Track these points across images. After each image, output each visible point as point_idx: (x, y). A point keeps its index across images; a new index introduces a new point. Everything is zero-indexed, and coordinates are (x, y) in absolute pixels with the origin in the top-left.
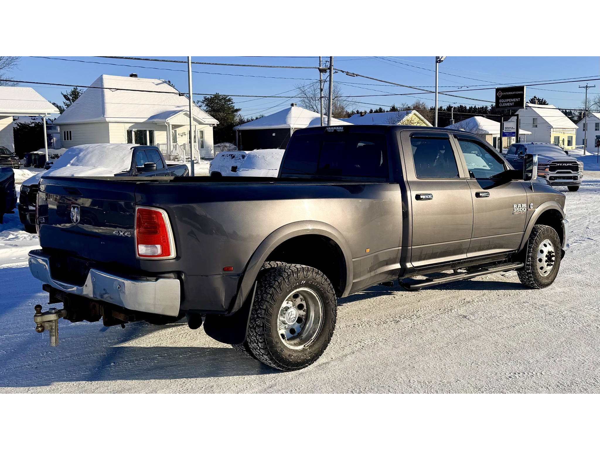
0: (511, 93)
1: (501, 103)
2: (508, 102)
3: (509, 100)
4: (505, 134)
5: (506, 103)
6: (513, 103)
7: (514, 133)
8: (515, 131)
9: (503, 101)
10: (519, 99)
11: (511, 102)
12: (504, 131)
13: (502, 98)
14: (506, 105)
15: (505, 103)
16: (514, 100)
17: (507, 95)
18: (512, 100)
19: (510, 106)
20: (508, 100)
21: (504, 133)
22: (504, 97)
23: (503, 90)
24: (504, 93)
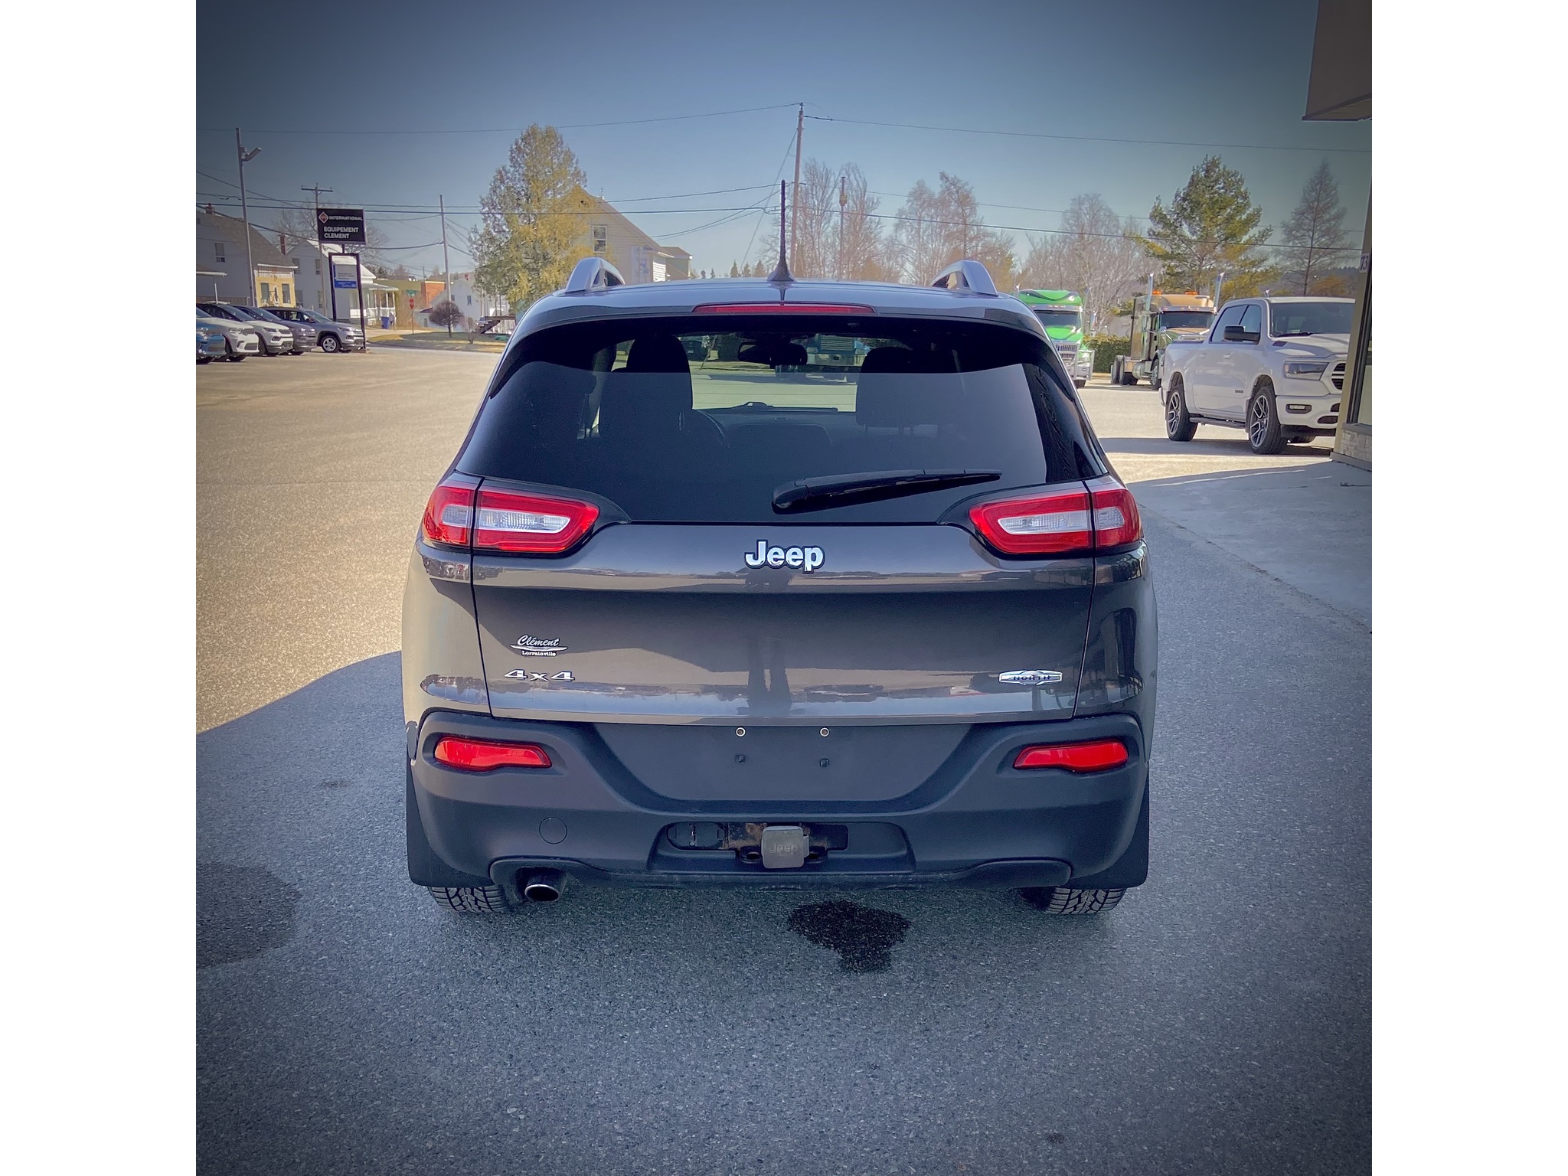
0: (343, 218)
1: (328, 232)
2: (339, 232)
3: (342, 229)
4: (339, 283)
6: (348, 235)
7: (354, 283)
9: (330, 229)
10: (357, 228)
11: (344, 233)
12: (337, 280)
13: (327, 225)
14: (337, 236)
15: (335, 232)
16: (349, 229)
17: (336, 221)
18: (346, 230)
19: (343, 240)
20: (338, 229)
22: (330, 223)
23: (328, 212)
24: (332, 218)
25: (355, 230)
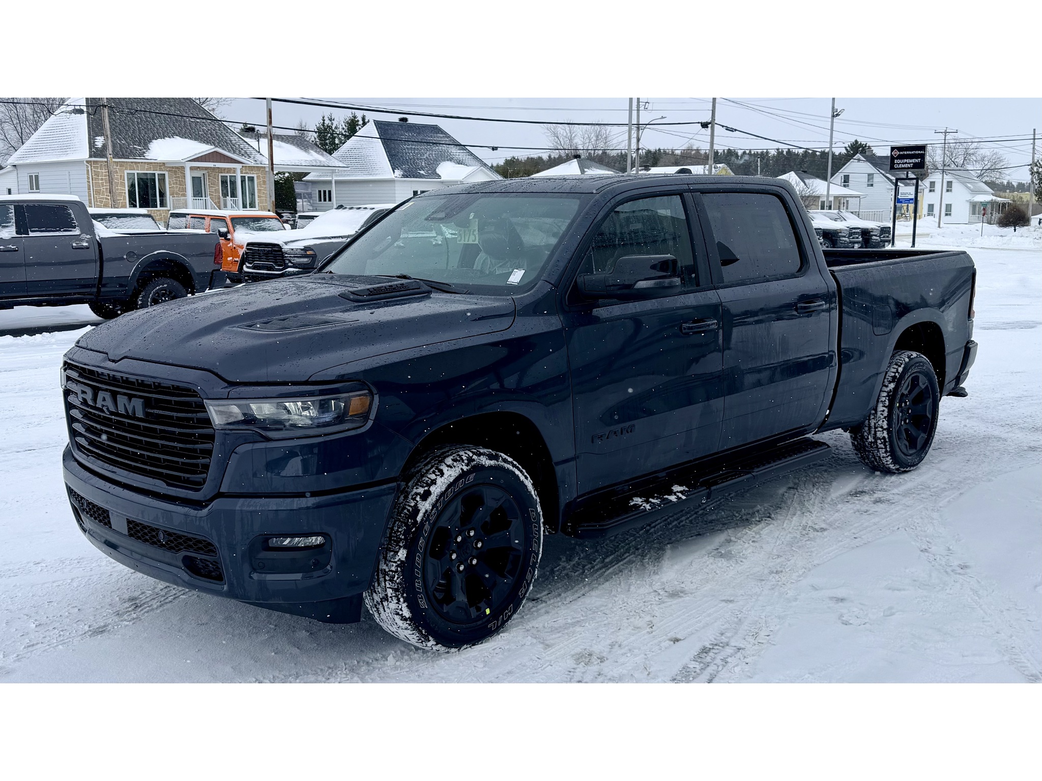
0: (910, 153)
1: (897, 164)
2: (906, 163)
3: (907, 161)
4: (901, 200)
5: (903, 164)
6: (912, 164)
7: (911, 199)
8: (913, 197)
9: (899, 161)
11: (909, 163)
12: (899, 197)
13: (897, 158)
14: (903, 166)
16: (913, 161)
17: (904, 155)
18: (911, 161)
19: (908, 168)
20: (905, 161)
21: (899, 199)
22: (901, 157)
23: (900, 149)
24: (902, 153)
25: (919, 160)
